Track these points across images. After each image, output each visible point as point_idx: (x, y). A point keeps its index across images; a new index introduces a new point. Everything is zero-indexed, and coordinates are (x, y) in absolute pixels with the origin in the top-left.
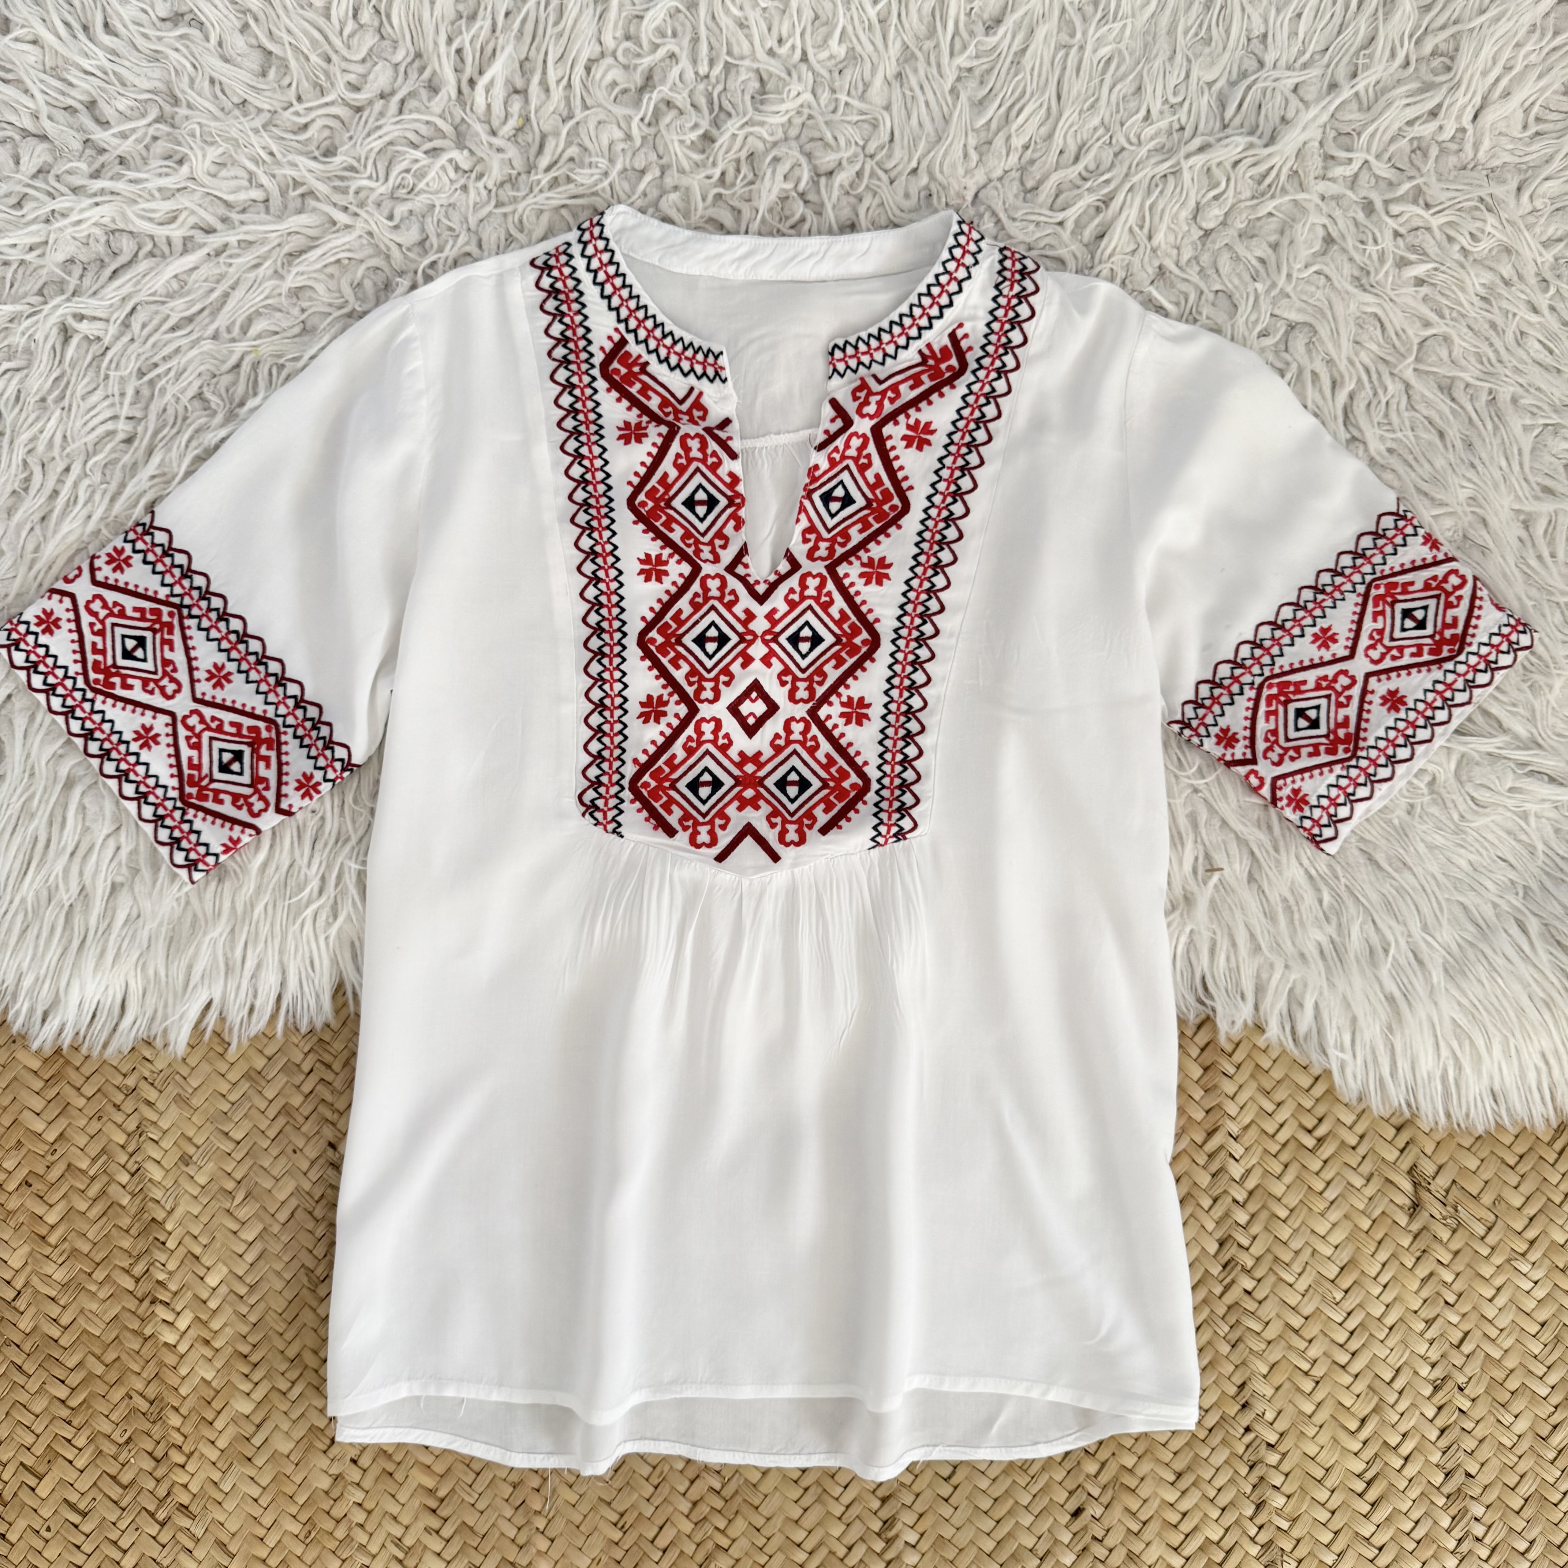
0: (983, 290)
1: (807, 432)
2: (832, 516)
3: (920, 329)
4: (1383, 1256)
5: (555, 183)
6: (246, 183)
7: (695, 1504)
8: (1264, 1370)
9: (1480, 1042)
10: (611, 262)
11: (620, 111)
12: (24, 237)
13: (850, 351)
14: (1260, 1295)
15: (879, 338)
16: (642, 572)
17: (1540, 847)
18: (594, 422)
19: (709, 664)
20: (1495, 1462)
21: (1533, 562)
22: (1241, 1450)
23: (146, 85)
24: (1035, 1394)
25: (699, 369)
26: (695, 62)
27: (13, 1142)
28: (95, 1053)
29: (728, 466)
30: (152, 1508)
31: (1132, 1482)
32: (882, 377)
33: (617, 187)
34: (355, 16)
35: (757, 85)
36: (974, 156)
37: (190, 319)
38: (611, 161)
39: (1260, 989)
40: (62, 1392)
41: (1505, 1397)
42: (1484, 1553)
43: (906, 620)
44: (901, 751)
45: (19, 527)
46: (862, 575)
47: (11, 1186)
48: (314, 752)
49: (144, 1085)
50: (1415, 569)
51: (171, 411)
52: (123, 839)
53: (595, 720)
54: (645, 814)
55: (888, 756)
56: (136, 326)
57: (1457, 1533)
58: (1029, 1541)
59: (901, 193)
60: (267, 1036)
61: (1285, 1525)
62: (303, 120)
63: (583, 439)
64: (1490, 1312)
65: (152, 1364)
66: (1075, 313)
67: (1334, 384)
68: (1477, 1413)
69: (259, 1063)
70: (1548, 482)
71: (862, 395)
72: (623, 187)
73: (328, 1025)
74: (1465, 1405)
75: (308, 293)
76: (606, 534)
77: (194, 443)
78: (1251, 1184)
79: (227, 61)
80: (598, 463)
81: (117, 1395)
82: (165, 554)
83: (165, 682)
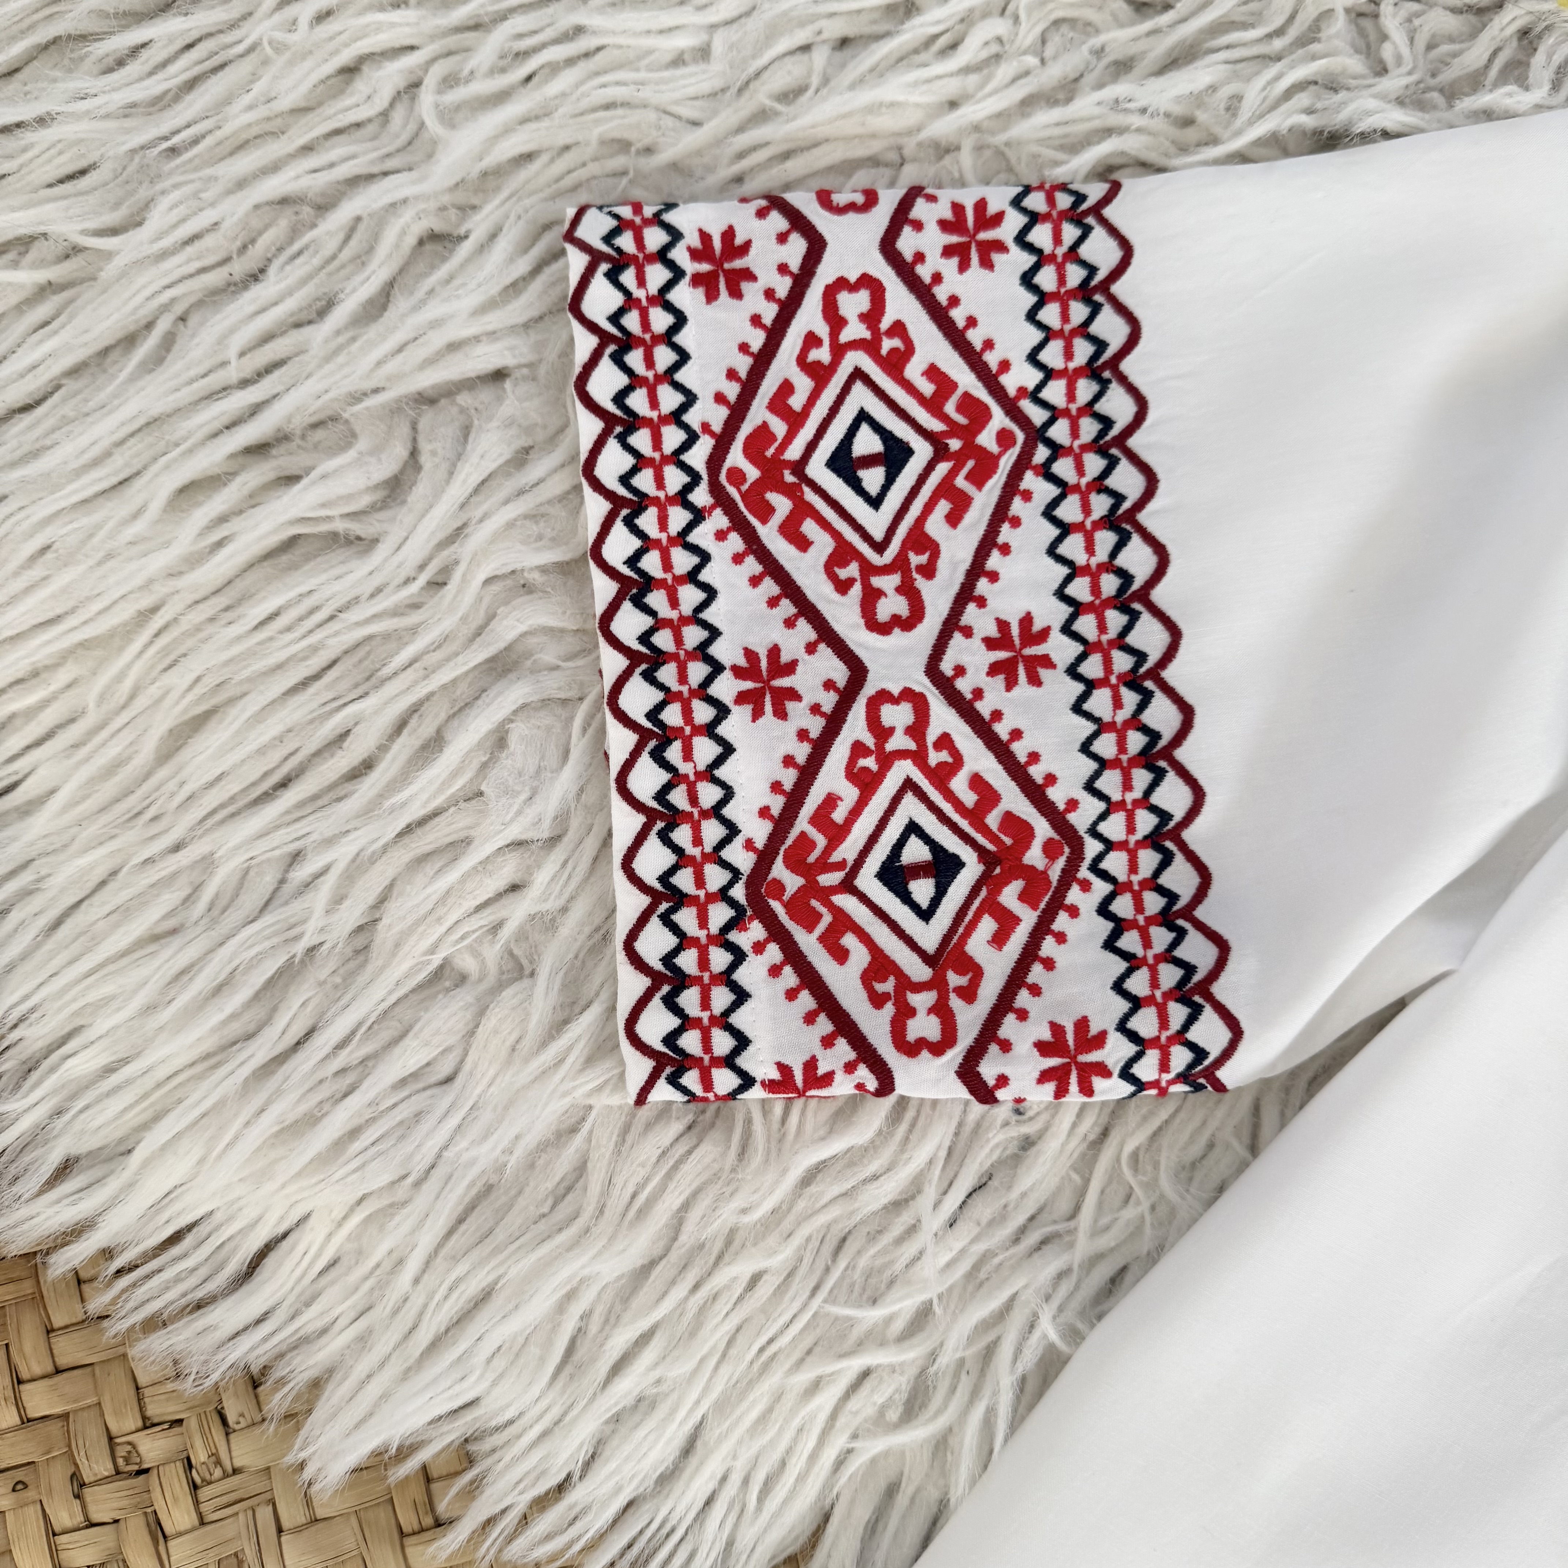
49: (175, 1478)
52: (543, 876)
82: (1084, 292)
83: (888, 583)
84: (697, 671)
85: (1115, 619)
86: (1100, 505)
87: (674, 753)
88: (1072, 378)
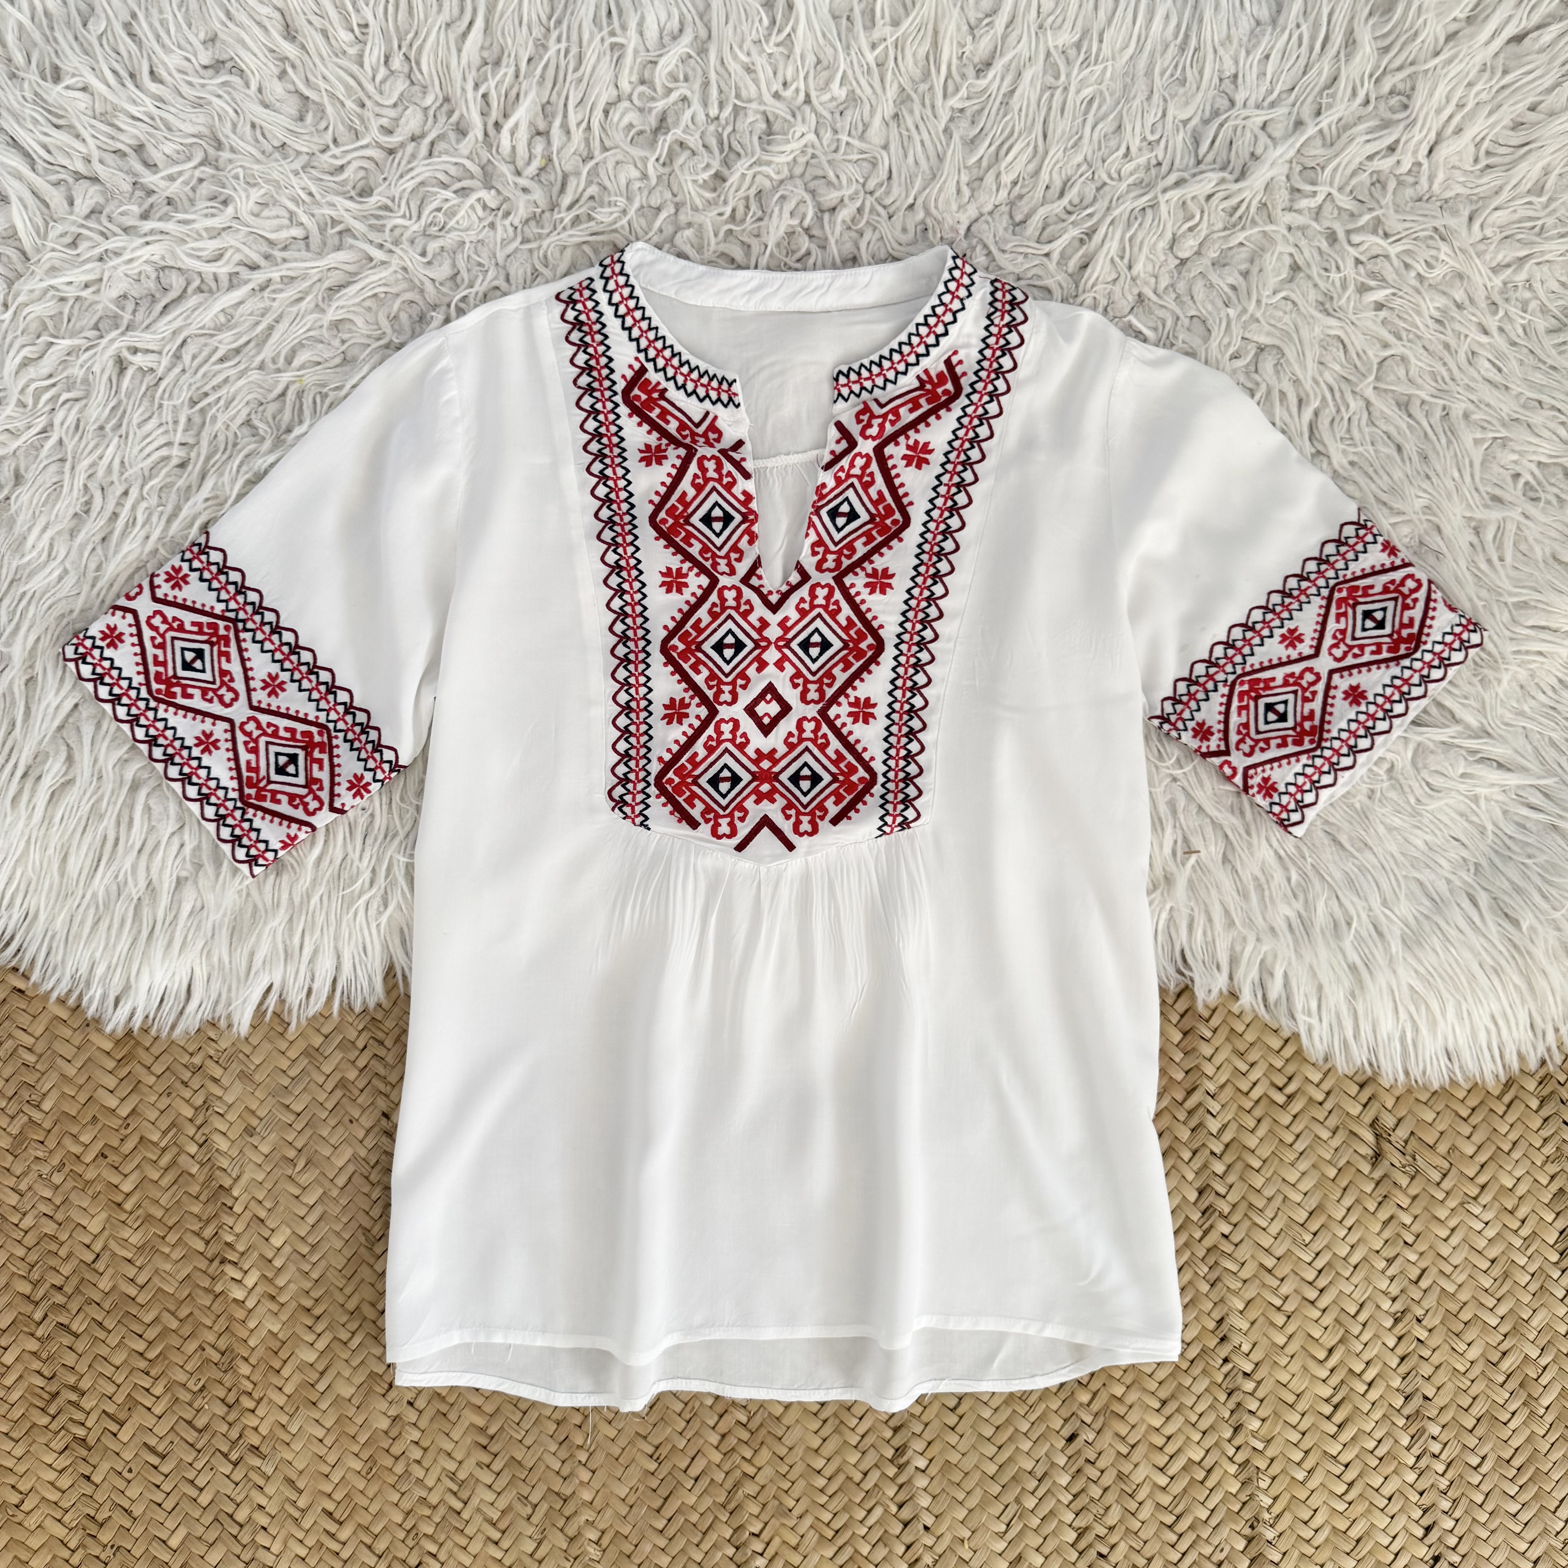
0: (976, 320)
1: (814, 453)
2: (839, 530)
3: (918, 356)
4: (1347, 1202)
5: (576, 221)
6: (286, 222)
7: (723, 1436)
8: (1241, 1307)
9: (1435, 1007)
10: (631, 297)
11: (637, 152)
12: (79, 276)
13: (853, 377)
14: (1236, 1238)
15: (880, 365)
16: (663, 584)
17: (1490, 827)
18: (617, 445)
19: (727, 668)
20: (1450, 1386)
21: (1483, 566)
22: (1219, 1379)
23: (190, 129)
24: (1031, 1331)
25: (714, 395)
26: (705, 104)
27: (89, 1118)
28: (164, 1034)
29: (742, 485)
30: (225, 1449)
31: (1121, 1410)
32: (883, 401)
33: (635, 225)
34: (386, 62)
35: (764, 126)
36: (966, 192)
37: (238, 351)
38: (629, 199)
39: (1234, 961)
40: (140, 1346)
41: (1458, 1327)
42: (1440, 1468)
43: (908, 626)
44: (904, 747)
45: (82, 547)
46: (866, 585)
47: (88, 1159)
48: (363, 755)
49: (210, 1063)
50: (1374, 573)
51: (221, 438)
52: (186, 837)
53: (622, 721)
54: (670, 808)
55: (893, 752)
56: (187, 357)
57: (1416, 1451)
58: (1028, 1465)
59: (899, 227)
60: (324, 1016)
61: (1260, 1446)
62: (339, 162)
63: (608, 461)
64: (1445, 1251)
65: (222, 1319)
66: (1061, 341)
67: (1300, 401)
68: (1434, 1342)
69: (317, 1041)
70: (1497, 492)
71: (865, 418)
72: (640, 224)
73: (379, 1005)
74: (1423, 1334)
75: (348, 326)
76: (631, 550)
77: (245, 468)
78: (1227, 1137)
79: (266, 106)
80: (622, 483)
81: (191, 1347)
82: (220, 572)
83: (223, 691)
84: (185, 753)
85: (294, 658)
86: (267, 629)
87: (195, 779)
88: (234, 598)
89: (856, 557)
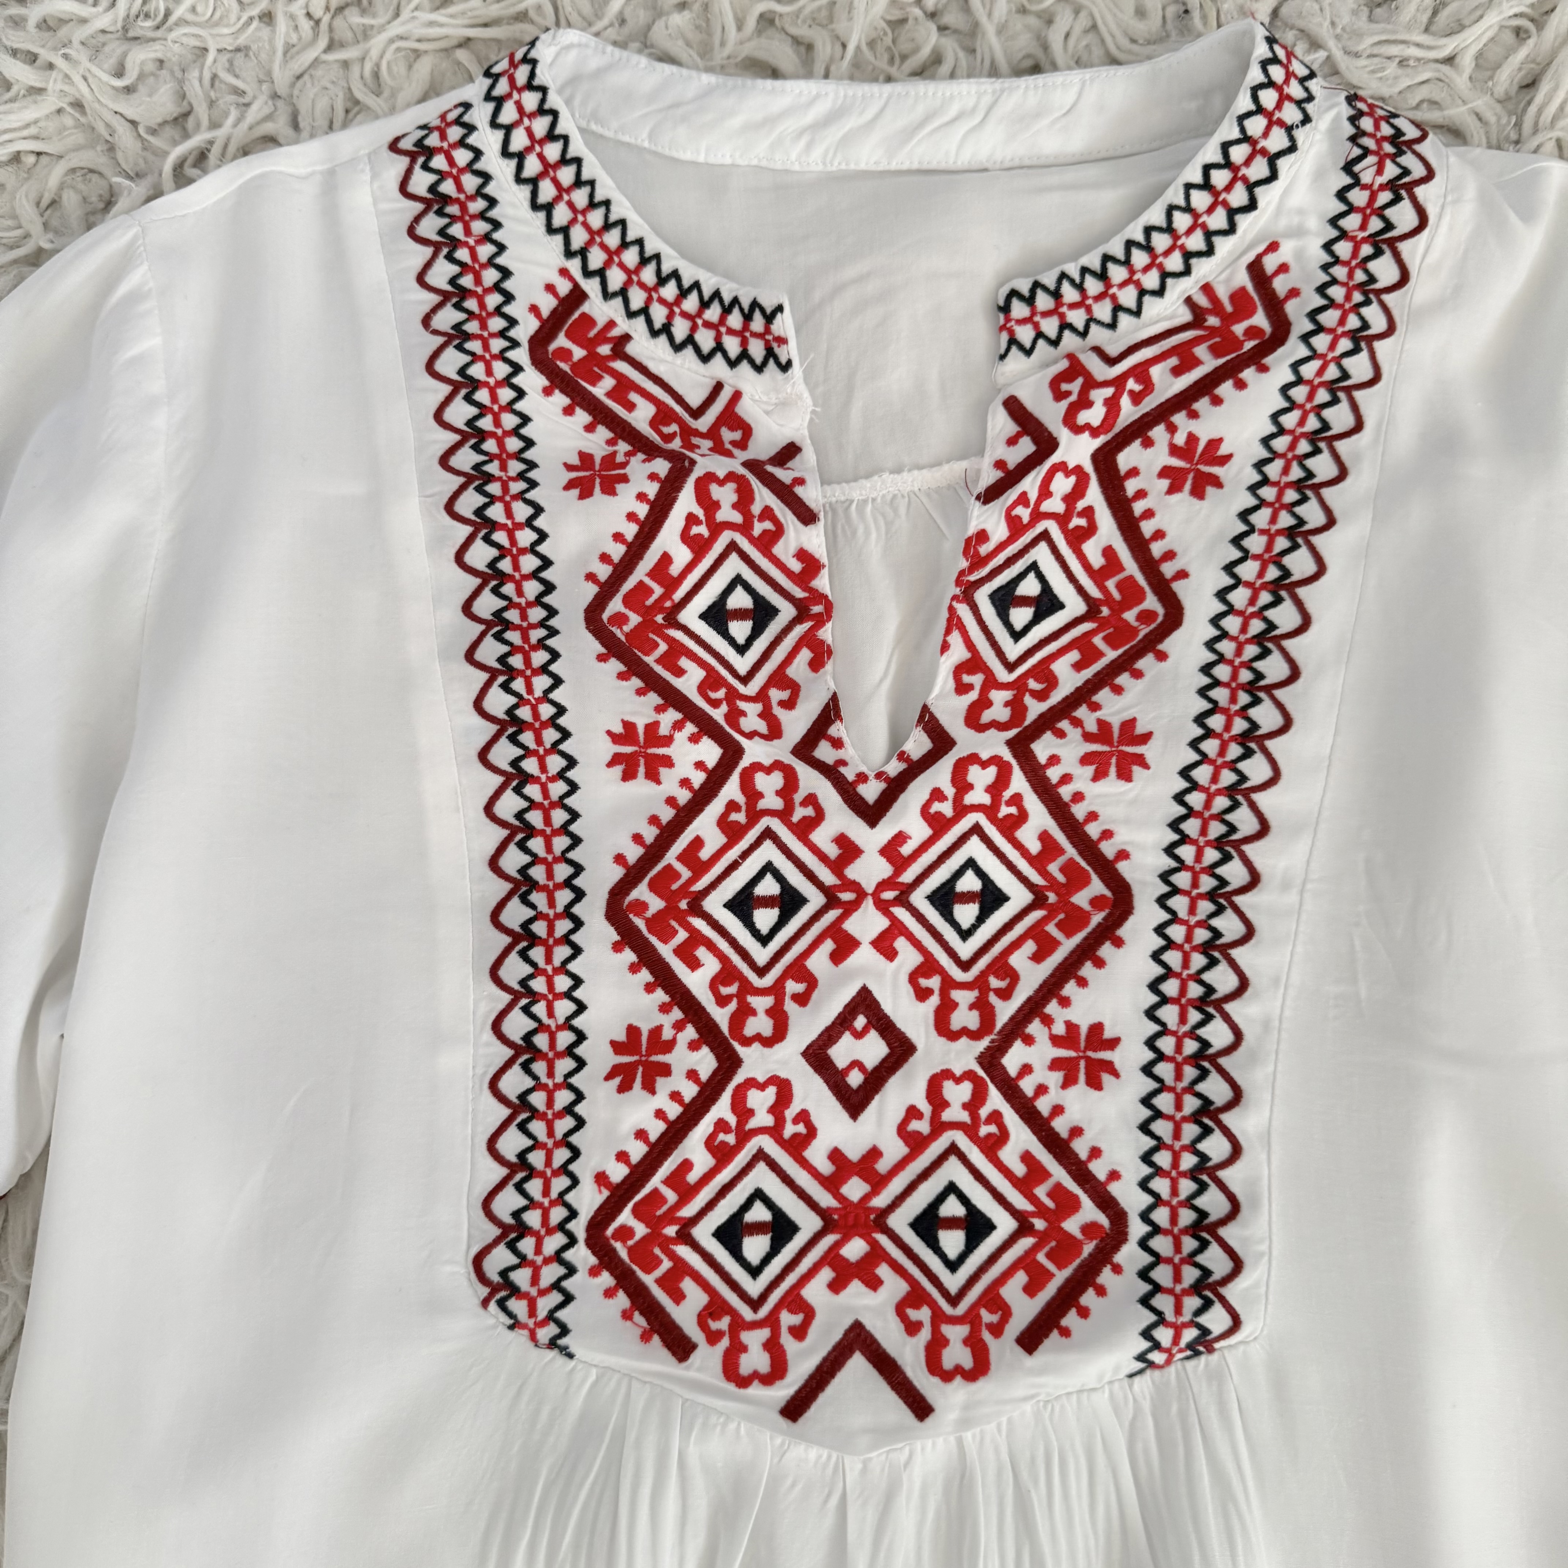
0: (1319, 175)
1: (959, 467)
2: (1017, 636)
3: (1188, 256)
13: (1043, 301)
15: (1103, 276)
16: (616, 760)
18: (518, 456)
19: (761, 955)
25: (732, 345)
29: (797, 537)
32: (1113, 351)
43: (1187, 852)
44: (1192, 1148)
46: (1086, 760)
53: (514, 1082)
54: (621, 1300)
55: (1163, 1159)
63: (494, 488)
66: (1513, 217)
71: (1075, 387)
76: (541, 683)
80: (526, 537)
89: (1056, 697)
